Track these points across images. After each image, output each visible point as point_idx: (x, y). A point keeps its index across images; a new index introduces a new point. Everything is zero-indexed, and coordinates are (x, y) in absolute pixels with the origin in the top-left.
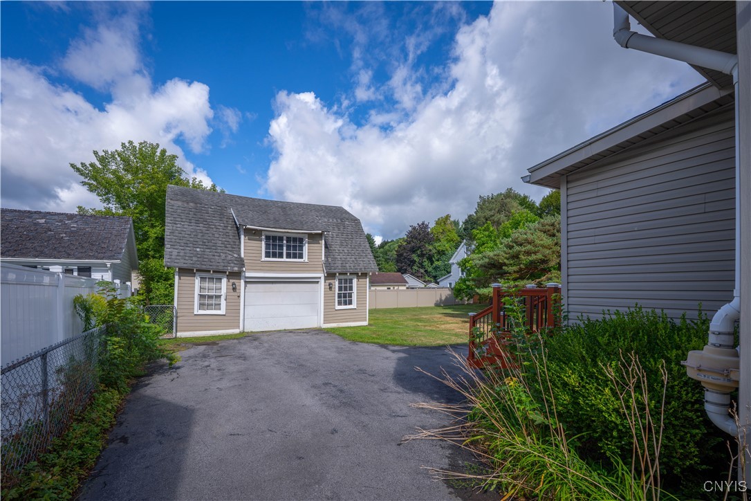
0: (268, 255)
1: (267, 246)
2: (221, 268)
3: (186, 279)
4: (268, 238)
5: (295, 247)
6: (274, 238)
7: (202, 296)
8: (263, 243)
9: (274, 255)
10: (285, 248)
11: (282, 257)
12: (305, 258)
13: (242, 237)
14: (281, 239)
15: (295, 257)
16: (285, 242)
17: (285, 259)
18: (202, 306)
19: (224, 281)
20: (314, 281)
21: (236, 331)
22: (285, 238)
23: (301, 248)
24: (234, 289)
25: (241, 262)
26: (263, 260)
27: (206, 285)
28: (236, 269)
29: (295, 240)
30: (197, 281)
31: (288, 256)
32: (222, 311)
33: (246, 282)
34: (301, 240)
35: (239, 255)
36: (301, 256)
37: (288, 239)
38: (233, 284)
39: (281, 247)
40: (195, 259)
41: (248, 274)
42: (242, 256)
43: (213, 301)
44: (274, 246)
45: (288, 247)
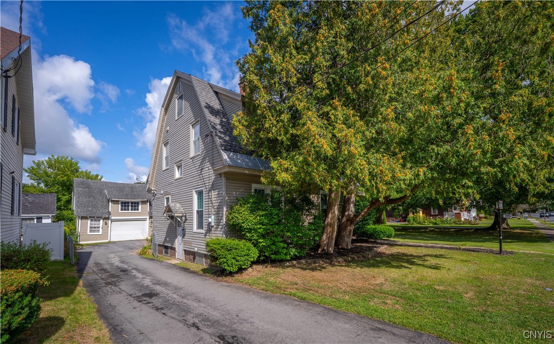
0: (122, 210)
1: (122, 206)
2: (100, 216)
3: (84, 221)
4: (122, 203)
5: (135, 206)
6: (125, 203)
7: (91, 227)
8: (120, 205)
9: (125, 210)
10: (130, 207)
11: (129, 210)
12: (140, 210)
13: (110, 203)
14: (128, 203)
15: (135, 210)
16: (130, 204)
18: (91, 231)
19: (101, 221)
20: (145, 220)
21: (107, 241)
23: (138, 206)
24: (106, 224)
25: (109, 213)
27: (93, 223)
28: (107, 216)
29: (135, 203)
30: (89, 221)
31: (132, 210)
32: (100, 233)
33: (111, 221)
34: (138, 203)
35: (109, 210)
36: (138, 210)
37: (132, 203)
38: (106, 222)
39: (128, 206)
40: (88, 213)
41: (112, 218)
42: (110, 210)
43: (96, 229)
44: (125, 206)
45: (132, 206)
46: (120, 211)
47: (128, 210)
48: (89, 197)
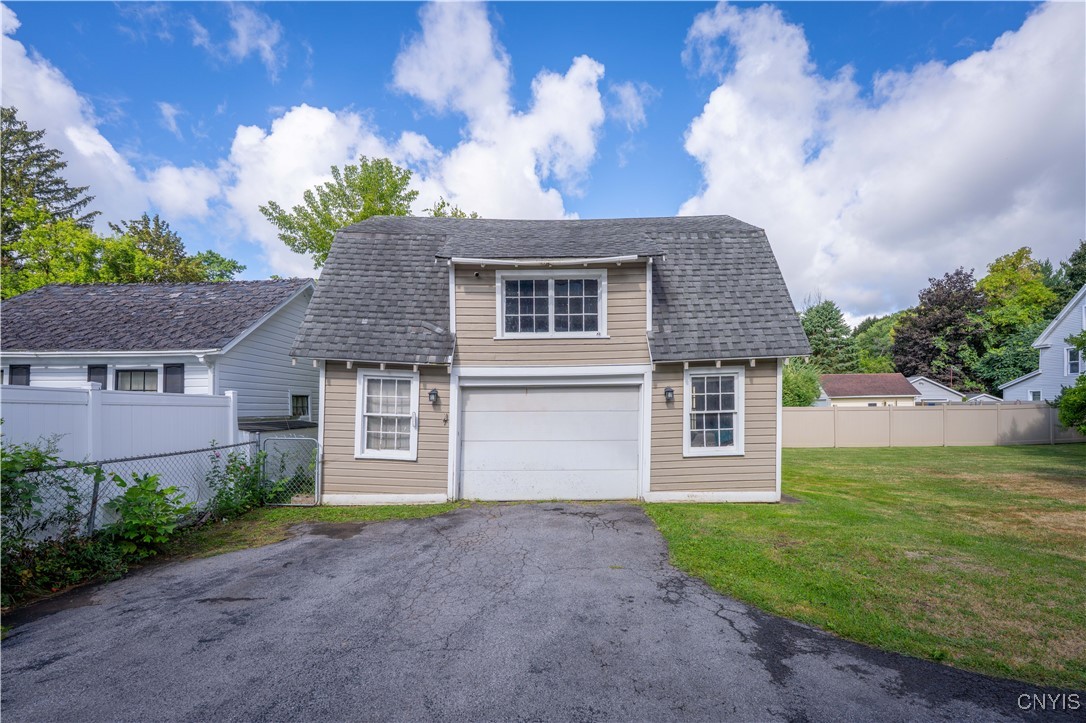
0: (511, 326)
1: (511, 306)
2: (399, 359)
3: (340, 384)
4: (511, 286)
5: (576, 304)
6: (527, 286)
7: (372, 420)
8: (498, 297)
9: (527, 325)
10: (551, 307)
11: (547, 330)
12: (603, 330)
13: (452, 286)
14: (542, 286)
15: (577, 326)
16: (551, 293)
17: (552, 333)
18: (371, 441)
19: (415, 385)
20: (631, 385)
21: (440, 498)
22: (551, 283)
23: (593, 305)
24: (436, 403)
25: (447, 343)
26: (499, 337)
27: (380, 395)
28: (432, 359)
29: (576, 283)
30: (360, 386)
31: (561, 325)
32: (410, 455)
33: (463, 389)
34: (592, 285)
35: (447, 328)
36: (592, 324)
37: (561, 284)
38: (434, 393)
39: (543, 305)
40: (352, 340)
41: (465, 371)
42: (453, 330)
43: (395, 431)
44: (526, 304)
45: (560, 305)
46: (500, 332)
47: (542, 325)
48: (381, 268)
